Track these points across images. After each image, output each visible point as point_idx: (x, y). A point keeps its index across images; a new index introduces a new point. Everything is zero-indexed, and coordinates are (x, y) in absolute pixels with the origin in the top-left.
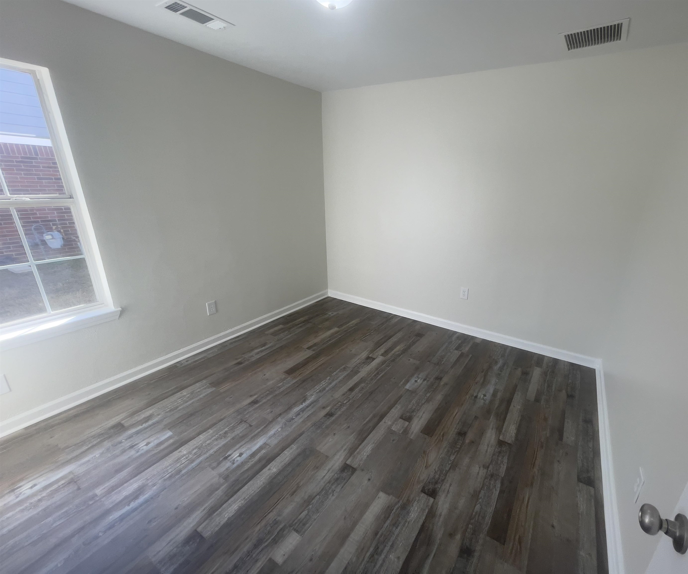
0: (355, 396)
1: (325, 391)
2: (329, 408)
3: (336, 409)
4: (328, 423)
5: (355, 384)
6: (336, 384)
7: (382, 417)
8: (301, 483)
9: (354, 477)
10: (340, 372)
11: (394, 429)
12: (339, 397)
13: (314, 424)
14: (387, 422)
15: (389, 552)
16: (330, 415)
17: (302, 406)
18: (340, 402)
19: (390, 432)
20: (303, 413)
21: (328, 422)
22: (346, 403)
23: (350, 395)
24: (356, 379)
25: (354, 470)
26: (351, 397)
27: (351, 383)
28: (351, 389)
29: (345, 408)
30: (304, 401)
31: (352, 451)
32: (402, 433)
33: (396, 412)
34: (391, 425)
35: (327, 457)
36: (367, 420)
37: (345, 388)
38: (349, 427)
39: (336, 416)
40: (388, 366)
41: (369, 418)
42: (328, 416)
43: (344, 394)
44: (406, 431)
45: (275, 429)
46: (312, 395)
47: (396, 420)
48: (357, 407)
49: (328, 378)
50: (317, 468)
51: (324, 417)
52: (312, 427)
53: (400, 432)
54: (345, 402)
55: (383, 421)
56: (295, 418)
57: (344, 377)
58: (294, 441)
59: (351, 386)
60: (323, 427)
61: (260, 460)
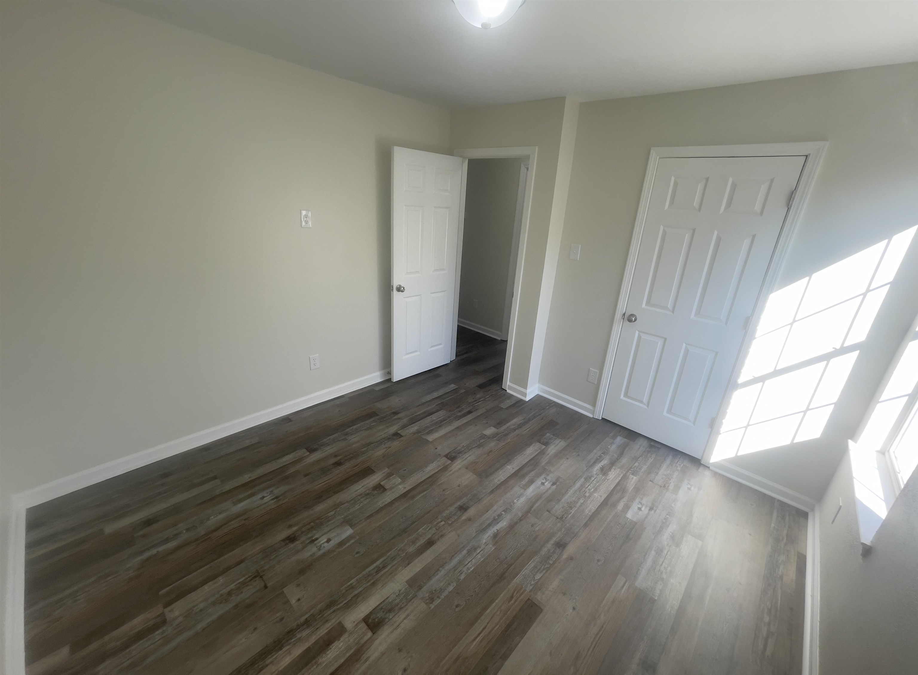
0: (427, 530)
1: (468, 548)
2: (464, 517)
3: (455, 514)
4: (465, 498)
5: (422, 553)
6: (451, 558)
7: (405, 495)
8: (486, 456)
9: (447, 452)
10: (442, 590)
11: (399, 479)
12: (449, 532)
13: (479, 500)
14: (402, 489)
15: (435, 420)
16: (463, 509)
17: (497, 528)
18: (449, 525)
19: (404, 478)
20: (494, 517)
21: (464, 500)
22: (441, 521)
23: (434, 534)
24: (417, 566)
25: (446, 456)
26: (434, 531)
27: (428, 557)
28: (430, 543)
29: (444, 514)
30: (495, 536)
31: (445, 469)
32: (394, 474)
33: (387, 498)
34: (399, 484)
35: (467, 468)
36: (422, 494)
37: (439, 548)
38: (444, 491)
39: (456, 506)
40: (352, 587)
41: (420, 496)
42: (464, 507)
43: (442, 536)
44: (389, 476)
45: (520, 503)
46: (486, 544)
47: (392, 488)
48: (428, 513)
49: (462, 577)
50: (475, 462)
51: (470, 506)
52: (482, 498)
53: (395, 475)
54: (443, 523)
55: (405, 490)
56: (502, 511)
57: (436, 574)
58: (498, 487)
59: (428, 552)
60: (470, 495)
61: (524, 476)
